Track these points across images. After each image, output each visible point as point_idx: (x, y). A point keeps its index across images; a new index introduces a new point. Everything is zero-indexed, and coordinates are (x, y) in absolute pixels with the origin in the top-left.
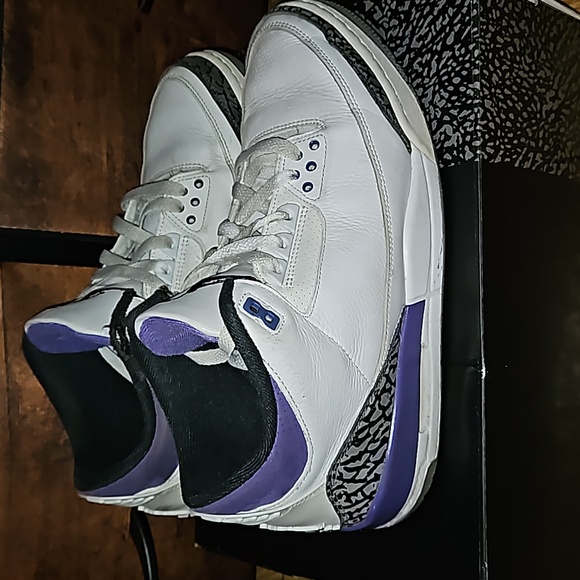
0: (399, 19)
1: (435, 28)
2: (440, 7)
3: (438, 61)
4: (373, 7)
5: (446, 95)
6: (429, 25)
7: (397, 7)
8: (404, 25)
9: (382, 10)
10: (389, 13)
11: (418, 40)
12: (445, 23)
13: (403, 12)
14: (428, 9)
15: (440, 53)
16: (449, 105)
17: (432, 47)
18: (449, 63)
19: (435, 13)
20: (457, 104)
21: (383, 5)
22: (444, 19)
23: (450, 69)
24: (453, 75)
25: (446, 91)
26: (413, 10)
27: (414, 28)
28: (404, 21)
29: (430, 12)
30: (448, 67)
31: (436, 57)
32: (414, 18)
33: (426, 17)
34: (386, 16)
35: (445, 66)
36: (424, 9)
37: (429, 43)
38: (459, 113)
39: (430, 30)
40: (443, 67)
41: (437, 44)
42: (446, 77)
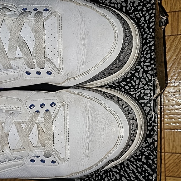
0: (139, 156)
1: (131, 173)
2: (139, 177)
3: (116, 172)
4: (148, 143)
5: (101, 174)
6: (133, 170)
7: (145, 155)
8: (136, 158)
9: (145, 147)
10: (143, 151)
11: (127, 164)
12: (132, 178)
13: (142, 158)
14: (140, 170)
15: (119, 174)
16: (97, 175)
17: (123, 170)
18: (114, 177)
19: (137, 174)
20: (97, 178)
21: (147, 148)
22: (134, 178)
23: (112, 177)
24: (109, 178)
25: (103, 174)
26: (141, 163)
27: (133, 162)
28: (138, 158)
29: (138, 172)
30: (113, 176)
31: (118, 171)
32: (137, 163)
33: (136, 169)
34: (142, 149)
35: (113, 175)
36: (140, 169)
37: (125, 169)
38: (93, 179)
39: (130, 170)
40: (113, 174)
41: (124, 173)
42: (109, 175)
